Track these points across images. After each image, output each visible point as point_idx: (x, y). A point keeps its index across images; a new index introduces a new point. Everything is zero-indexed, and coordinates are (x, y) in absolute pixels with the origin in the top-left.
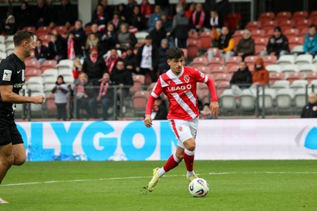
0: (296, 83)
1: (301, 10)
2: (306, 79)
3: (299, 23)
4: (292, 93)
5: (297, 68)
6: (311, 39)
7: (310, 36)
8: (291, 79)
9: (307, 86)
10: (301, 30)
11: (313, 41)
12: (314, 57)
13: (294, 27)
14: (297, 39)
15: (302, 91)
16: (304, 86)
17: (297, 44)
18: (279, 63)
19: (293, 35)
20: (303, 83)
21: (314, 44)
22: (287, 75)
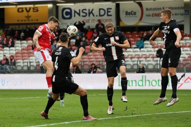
0: (133, 59)
1: (135, 31)
2: (137, 58)
3: (134, 36)
4: (132, 63)
5: (134, 54)
6: (139, 42)
7: (138, 41)
8: (131, 58)
9: (138, 61)
10: (135, 39)
11: (140, 43)
12: (140, 49)
13: (132, 38)
14: (133, 42)
15: (136, 63)
16: (137, 61)
17: (134, 44)
18: (127, 52)
19: (132, 41)
20: (136, 59)
21: (140, 44)
22: (130, 56)
